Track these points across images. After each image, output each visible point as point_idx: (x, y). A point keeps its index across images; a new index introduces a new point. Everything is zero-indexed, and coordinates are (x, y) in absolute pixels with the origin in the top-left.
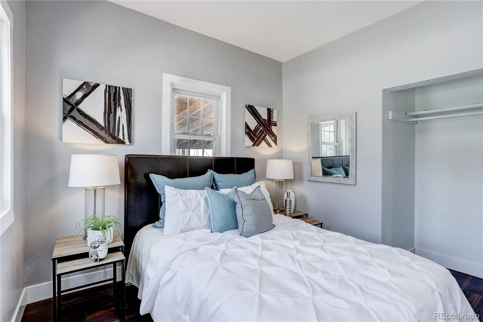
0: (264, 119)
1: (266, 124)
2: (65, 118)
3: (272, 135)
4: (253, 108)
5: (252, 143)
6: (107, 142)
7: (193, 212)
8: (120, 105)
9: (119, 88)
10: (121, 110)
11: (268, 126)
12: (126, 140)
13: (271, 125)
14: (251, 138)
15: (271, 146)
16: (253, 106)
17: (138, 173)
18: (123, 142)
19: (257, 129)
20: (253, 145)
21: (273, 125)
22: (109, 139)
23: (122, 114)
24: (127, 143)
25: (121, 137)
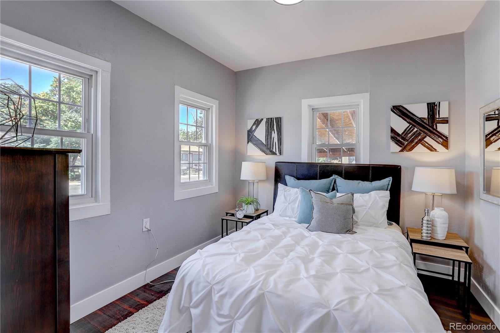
0: (420, 118)
1: (426, 124)
2: (248, 143)
3: (437, 135)
4: (401, 108)
5: (400, 149)
6: (267, 154)
7: (289, 204)
8: (274, 130)
9: (273, 118)
10: (274, 133)
11: (428, 125)
12: (277, 152)
13: (434, 124)
14: (398, 143)
15: (436, 150)
16: (401, 106)
17: (281, 174)
18: (276, 154)
19: (408, 131)
20: (402, 151)
21: (438, 123)
22: (268, 151)
23: (275, 135)
24: (278, 154)
25: (274, 150)
